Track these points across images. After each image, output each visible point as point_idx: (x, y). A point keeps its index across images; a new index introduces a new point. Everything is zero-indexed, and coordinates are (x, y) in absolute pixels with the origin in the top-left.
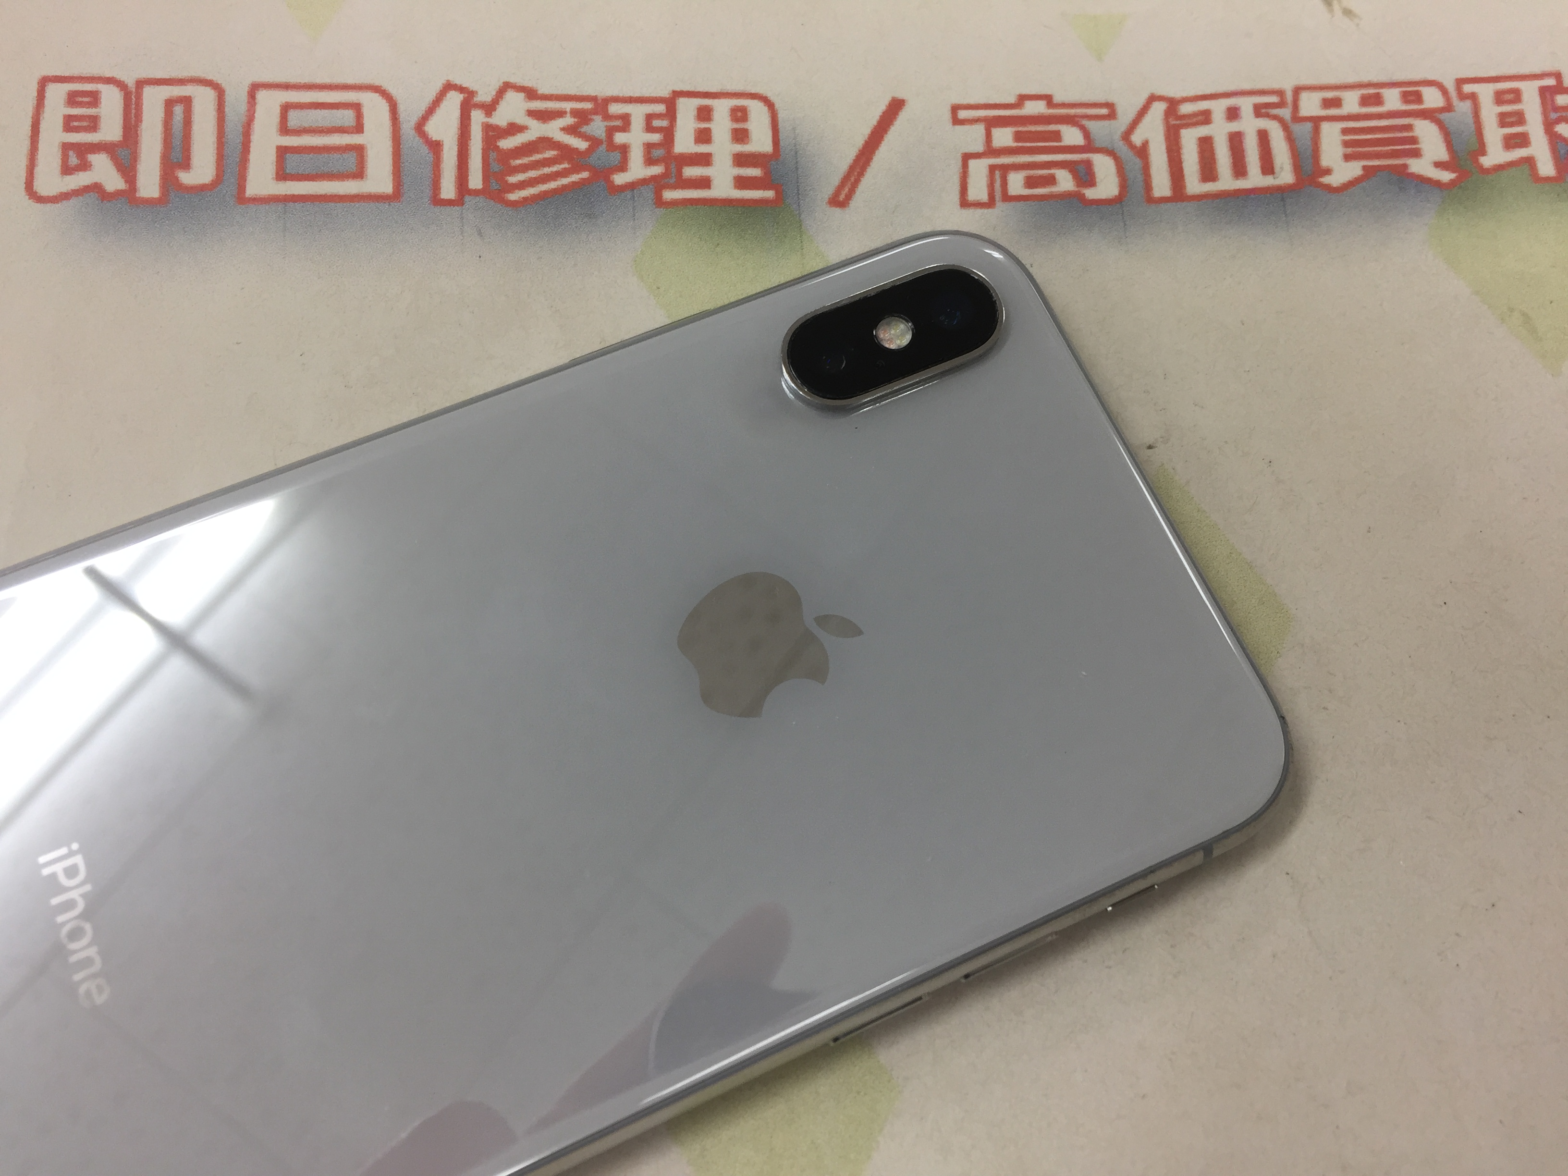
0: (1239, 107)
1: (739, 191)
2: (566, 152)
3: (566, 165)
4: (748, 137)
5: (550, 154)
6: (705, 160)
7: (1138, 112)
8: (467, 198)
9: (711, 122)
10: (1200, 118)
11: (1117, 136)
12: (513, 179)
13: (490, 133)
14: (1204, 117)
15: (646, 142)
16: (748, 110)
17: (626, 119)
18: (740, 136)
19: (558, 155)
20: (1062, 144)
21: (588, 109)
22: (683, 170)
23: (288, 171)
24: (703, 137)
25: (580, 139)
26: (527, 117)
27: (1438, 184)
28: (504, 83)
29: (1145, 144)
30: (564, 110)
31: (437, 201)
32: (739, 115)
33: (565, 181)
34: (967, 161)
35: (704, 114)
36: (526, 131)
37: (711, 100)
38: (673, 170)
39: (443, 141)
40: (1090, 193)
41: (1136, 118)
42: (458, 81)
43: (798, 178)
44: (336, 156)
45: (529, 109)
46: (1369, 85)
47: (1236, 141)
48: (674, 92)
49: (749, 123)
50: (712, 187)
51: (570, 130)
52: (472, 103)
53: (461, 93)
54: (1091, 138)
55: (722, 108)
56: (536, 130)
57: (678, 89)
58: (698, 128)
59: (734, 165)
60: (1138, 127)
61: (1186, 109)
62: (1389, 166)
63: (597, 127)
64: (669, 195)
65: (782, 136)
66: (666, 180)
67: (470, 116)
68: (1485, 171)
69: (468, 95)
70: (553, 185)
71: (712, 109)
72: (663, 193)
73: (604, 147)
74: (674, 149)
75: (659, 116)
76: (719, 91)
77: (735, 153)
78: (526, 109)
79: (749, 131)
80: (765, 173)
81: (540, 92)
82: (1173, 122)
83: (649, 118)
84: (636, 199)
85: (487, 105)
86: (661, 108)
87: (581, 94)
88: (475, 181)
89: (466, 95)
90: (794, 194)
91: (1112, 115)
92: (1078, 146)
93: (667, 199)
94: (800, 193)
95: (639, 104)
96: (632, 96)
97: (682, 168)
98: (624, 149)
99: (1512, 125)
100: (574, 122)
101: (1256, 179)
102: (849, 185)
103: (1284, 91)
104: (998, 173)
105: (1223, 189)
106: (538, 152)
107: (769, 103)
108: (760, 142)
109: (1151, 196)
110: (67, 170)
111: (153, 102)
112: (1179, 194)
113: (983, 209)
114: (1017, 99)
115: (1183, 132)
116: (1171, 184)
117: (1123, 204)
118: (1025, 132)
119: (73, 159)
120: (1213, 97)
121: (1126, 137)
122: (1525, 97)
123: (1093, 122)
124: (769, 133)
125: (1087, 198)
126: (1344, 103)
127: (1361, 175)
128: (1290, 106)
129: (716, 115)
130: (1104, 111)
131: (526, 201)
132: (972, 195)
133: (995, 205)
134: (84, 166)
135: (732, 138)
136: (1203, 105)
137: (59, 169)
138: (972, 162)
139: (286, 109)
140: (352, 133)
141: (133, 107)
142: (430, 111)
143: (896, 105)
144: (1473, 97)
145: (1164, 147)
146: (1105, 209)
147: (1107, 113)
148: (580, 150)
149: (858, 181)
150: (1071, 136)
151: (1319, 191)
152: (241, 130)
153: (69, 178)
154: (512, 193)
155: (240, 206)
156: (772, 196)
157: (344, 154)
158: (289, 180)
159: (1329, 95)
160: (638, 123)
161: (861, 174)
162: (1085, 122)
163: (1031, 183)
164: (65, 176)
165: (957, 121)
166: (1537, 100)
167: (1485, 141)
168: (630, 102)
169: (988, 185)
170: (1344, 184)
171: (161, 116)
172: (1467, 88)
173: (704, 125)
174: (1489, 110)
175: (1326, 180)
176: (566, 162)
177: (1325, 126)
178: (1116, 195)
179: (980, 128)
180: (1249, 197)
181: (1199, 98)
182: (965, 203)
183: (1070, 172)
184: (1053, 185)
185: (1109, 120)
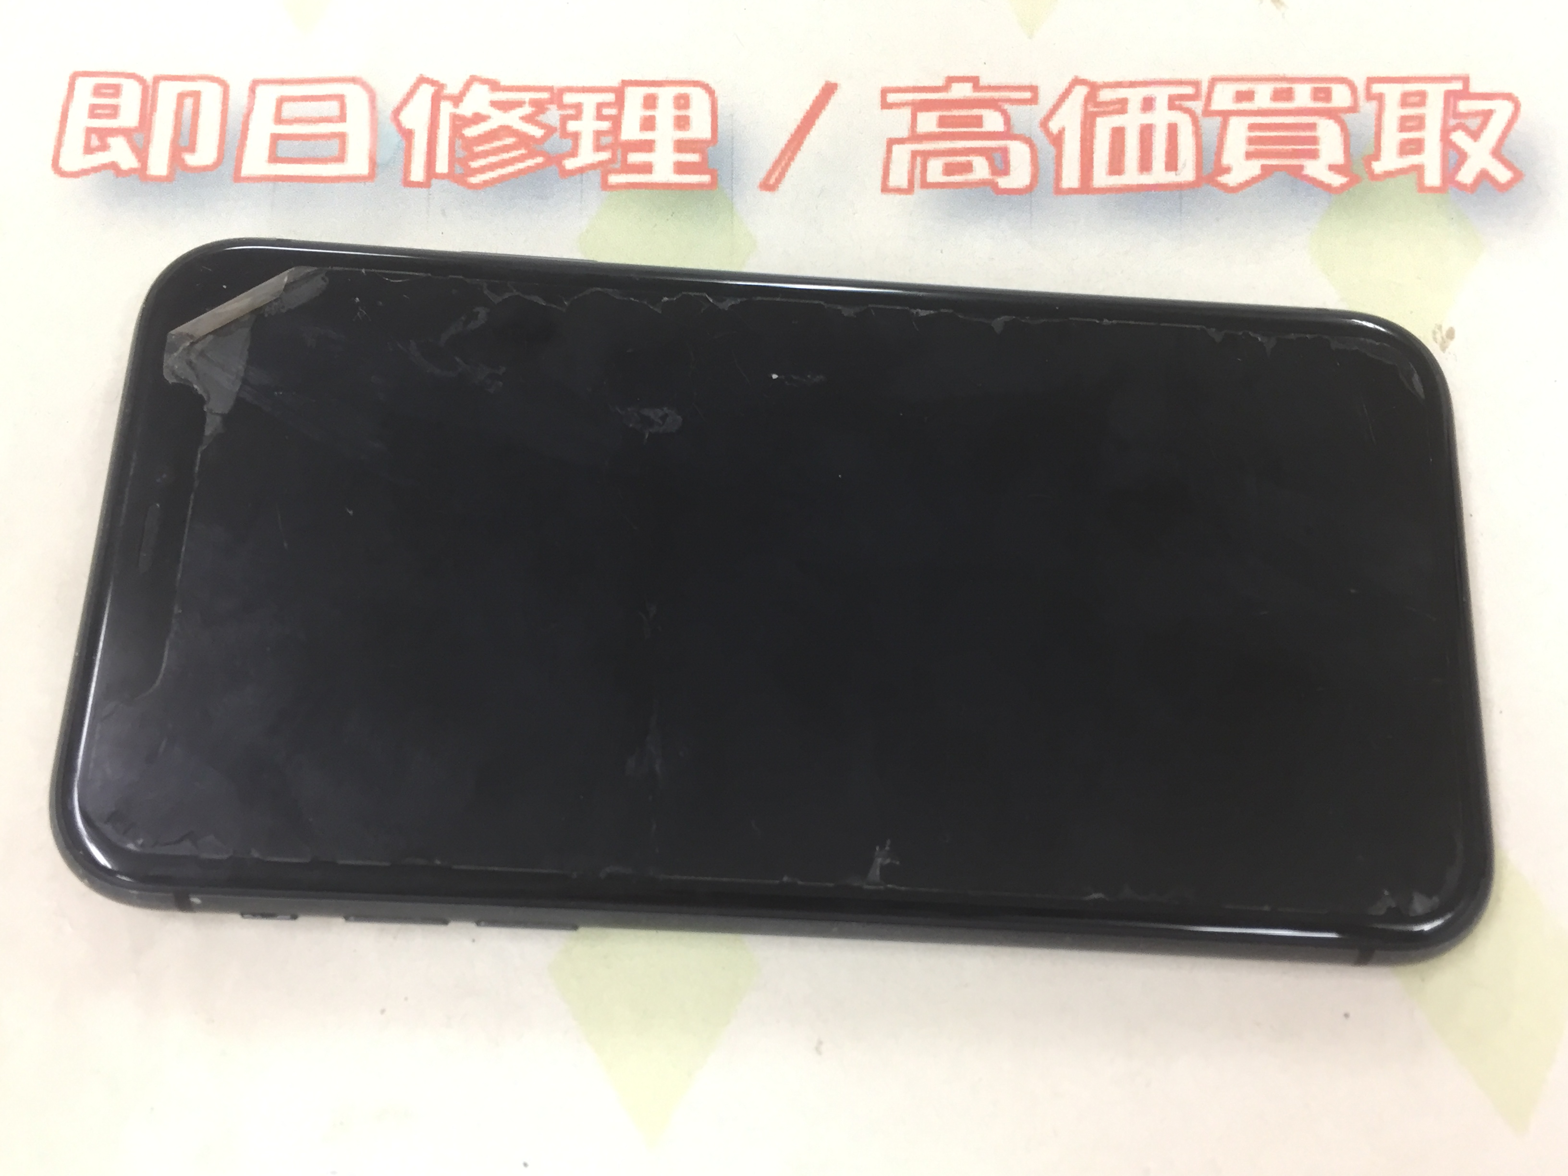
0: (1156, 97)
1: (678, 175)
2: (524, 140)
3: (523, 151)
4: (689, 124)
5: (509, 141)
6: (648, 146)
7: (1060, 95)
8: (434, 182)
9: (656, 110)
10: (1117, 106)
11: (1036, 122)
12: (475, 164)
13: (457, 123)
14: (1120, 106)
15: (595, 130)
16: (690, 98)
17: (578, 107)
18: (682, 123)
19: (515, 143)
20: (983, 130)
21: (544, 99)
22: (629, 156)
23: (279, 155)
24: (648, 124)
25: (537, 127)
26: (490, 108)
27: (1328, 188)
28: (471, 76)
29: (1062, 132)
30: (523, 100)
31: (408, 183)
32: (682, 102)
33: (521, 166)
34: (892, 146)
35: (650, 102)
36: (488, 120)
37: (657, 88)
38: (619, 156)
39: (414, 130)
40: (1004, 182)
41: (1057, 103)
42: (430, 76)
43: (732, 163)
44: (321, 142)
45: (493, 100)
46: (1284, 79)
47: (1146, 134)
48: (623, 81)
49: (690, 110)
50: (653, 172)
51: (527, 119)
52: (442, 95)
53: (432, 86)
54: (1012, 124)
55: (666, 96)
56: (498, 119)
57: (627, 78)
58: (644, 116)
59: (675, 151)
60: (1057, 112)
61: (1106, 95)
62: (1286, 166)
63: (552, 116)
64: (614, 179)
65: (720, 122)
66: (611, 166)
67: (439, 107)
68: (1374, 177)
69: (439, 87)
70: (510, 169)
71: (657, 96)
72: (609, 177)
74: (621, 136)
75: (608, 105)
76: (665, 79)
77: (676, 139)
78: (490, 100)
79: (691, 118)
80: (703, 158)
81: (502, 84)
82: (1091, 109)
84: (584, 182)
85: (455, 97)
86: (610, 97)
87: (539, 85)
88: (442, 166)
89: (437, 88)
90: (728, 179)
91: (1034, 100)
92: (998, 133)
93: (612, 182)
94: (734, 177)
95: (591, 94)
96: (585, 86)
97: (627, 154)
98: (576, 137)
99: (1410, 129)
100: (532, 111)
101: (1159, 174)
102: (779, 170)
103: (1201, 82)
104: (919, 160)
105: (1127, 183)
106: (499, 139)
107: (710, 92)
108: (700, 129)
109: (1060, 187)
110: (89, 150)
111: (167, 94)
112: (1086, 186)
113: (902, 196)
114: (946, 81)
115: (1099, 120)
116: (1080, 174)
117: (1033, 193)
118: (949, 117)
119: (95, 142)
120: (1132, 84)
121: (1044, 123)
122: (1430, 100)
123: (1015, 107)
124: (709, 119)
125: (999, 186)
126: (1256, 96)
127: (1259, 175)
128: (1203, 99)
129: (661, 103)
130: (1027, 95)
131: (486, 184)
132: (893, 182)
133: (914, 191)
134: (104, 147)
135: (674, 124)
136: (1121, 93)
137: (81, 150)
138: (896, 148)
139: (281, 101)
140: (337, 122)
141: (150, 98)
142: (405, 102)
143: (829, 90)
144: (1380, 98)
145: (1079, 136)
146: (1015, 198)
147: (1029, 97)
148: (536, 137)
149: (788, 165)
150: (993, 121)
151: (1215, 190)
152: (241, 119)
153: (89, 157)
154: (474, 176)
155: (236, 184)
156: (707, 181)
157: (328, 141)
158: (279, 163)
159: (1244, 87)
160: (589, 111)
161: (792, 159)
162: (1007, 107)
163: (949, 170)
164: (86, 155)
165: (886, 105)
166: (1441, 105)
167: (1382, 145)
168: (583, 92)
169: (909, 172)
170: (1240, 184)
171: (173, 106)
172: (1377, 88)
173: (649, 113)
174: (1393, 113)
175: (1224, 179)
176: (523, 148)
177: (1234, 121)
178: (1026, 186)
179: (907, 112)
180: (1150, 193)
181: (1119, 85)
182: (885, 188)
183: (987, 159)
184: (969, 172)
185: (1031, 105)
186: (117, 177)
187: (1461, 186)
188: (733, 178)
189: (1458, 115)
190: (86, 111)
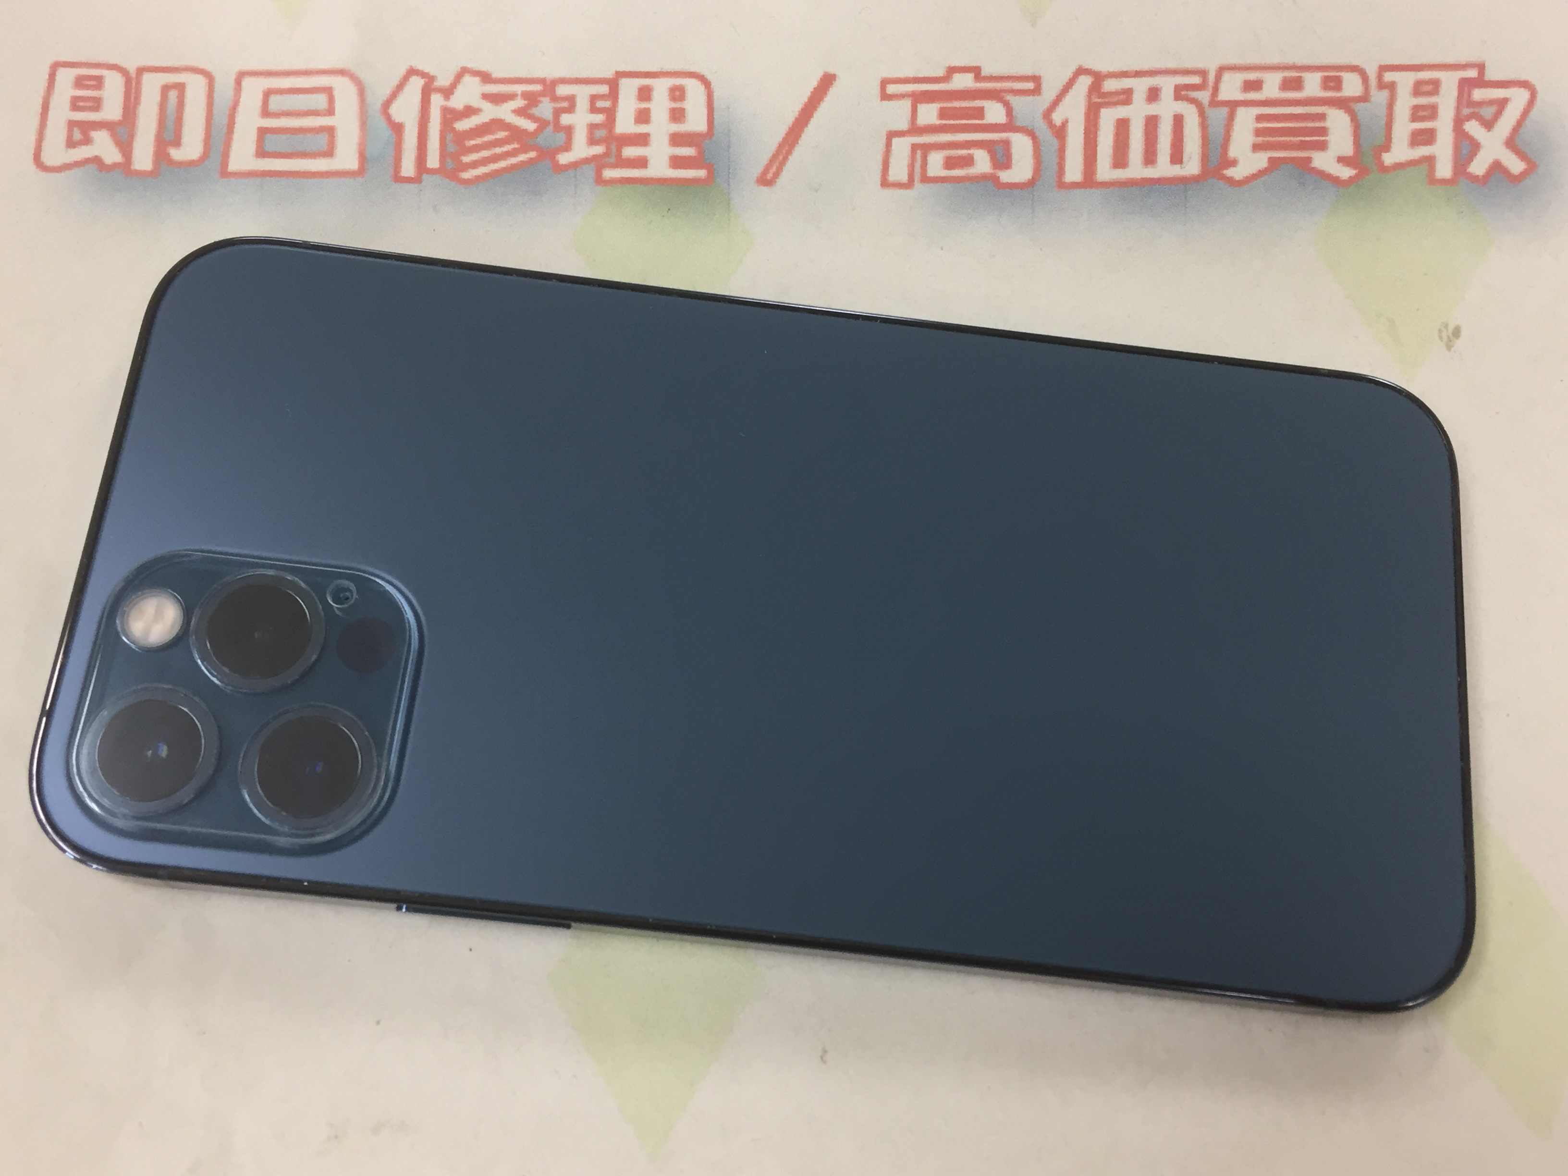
0: (1161, 88)
1: (674, 170)
2: (516, 133)
3: (516, 146)
4: (685, 117)
5: (501, 135)
6: (643, 140)
7: (1063, 86)
8: (425, 176)
9: (651, 102)
10: (1122, 97)
11: (1039, 113)
12: (466, 159)
13: (448, 116)
14: (1125, 96)
15: (589, 123)
16: (686, 89)
17: (571, 100)
18: (677, 115)
19: (507, 137)
20: (984, 122)
21: (537, 91)
22: (623, 150)
23: (267, 149)
24: (643, 117)
25: (529, 121)
26: (481, 100)
27: (1335, 180)
28: (462, 68)
29: (1065, 124)
30: (515, 93)
31: (398, 179)
32: (677, 94)
33: (513, 160)
34: (891, 140)
35: (645, 94)
36: (480, 113)
37: (652, 80)
38: (614, 150)
39: (405, 123)
40: (1005, 176)
41: (1061, 93)
42: (420, 68)
43: (729, 158)
44: (309, 136)
45: (484, 92)
46: (1293, 68)
47: (1152, 123)
48: (617, 72)
49: (686, 102)
50: (648, 166)
51: (519, 112)
52: (433, 87)
53: (422, 78)
54: (1014, 115)
55: (661, 88)
56: (489, 112)
57: (621, 69)
58: (638, 108)
59: (670, 144)
60: (1060, 104)
61: (1110, 85)
62: (1294, 158)
63: (545, 109)
64: (608, 174)
65: (717, 114)
66: (606, 160)
67: (429, 99)
68: (1384, 169)
69: (429, 79)
70: (502, 164)
71: (652, 88)
72: (603, 171)
73: (550, 129)
74: (615, 130)
75: (602, 97)
76: (659, 70)
77: (672, 132)
78: (481, 93)
79: (686, 110)
80: (699, 153)
81: (494, 76)
82: (1095, 100)
83: (594, 98)
84: (578, 177)
85: (446, 89)
86: (604, 89)
87: (531, 77)
88: (433, 161)
89: (427, 80)
90: (725, 173)
91: (1037, 91)
92: (1000, 125)
93: (606, 177)
94: (730, 171)
95: (584, 85)
96: (578, 77)
97: (622, 148)
98: (569, 130)
99: (1423, 119)
100: (524, 104)
101: (1163, 168)
102: (777, 163)
103: (1208, 71)
104: (919, 153)
105: (1132, 176)
106: (492, 133)
107: (706, 83)
108: (696, 122)
109: (1063, 180)
110: (71, 144)
111: (151, 86)
112: (1089, 180)
113: (902, 190)
114: (946, 71)
115: (1104, 112)
116: (1083, 168)
117: (1035, 188)
118: (950, 108)
119: (77, 135)
120: (1138, 74)
121: (1047, 115)
122: (1443, 89)
123: (1017, 97)
124: (705, 112)
125: (1001, 180)
126: (1264, 86)
127: (1266, 168)
128: (1210, 89)
129: (655, 95)
130: (1030, 85)
131: (477, 179)
132: (892, 177)
133: (914, 185)
134: (87, 141)
135: (670, 117)
136: (1126, 83)
137: (64, 143)
138: (895, 141)
139: (268, 94)
140: (325, 115)
141: (133, 91)
142: (394, 95)
143: (827, 81)
144: (1392, 87)
145: (1083, 127)
146: (1016, 192)
147: (1032, 88)
148: (529, 131)
149: (785, 159)
150: (995, 113)
151: (1221, 183)
152: (227, 112)
153: (72, 151)
154: (466, 172)
155: (223, 179)
156: (704, 176)
157: (316, 135)
158: (267, 157)
159: (1252, 76)
160: (582, 104)
161: (789, 153)
162: (1010, 98)
163: (950, 163)
164: (69, 149)
165: (885, 96)
166: (1455, 93)
167: (1393, 136)
168: (576, 84)
169: (908, 166)
170: (1247, 177)
171: (157, 98)
172: (1389, 77)
173: (644, 105)
174: (1405, 102)
175: (1230, 172)
176: (516, 143)
177: (1241, 111)
178: (1029, 179)
179: (907, 104)
180: (1154, 187)
181: (1124, 74)
182: (885, 183)
183: (989, 152)
184: (970, 166)
185: (1033, 95)
186: (101, 171)
187: (1474, 179)
188: (729, 173)
189: (1472, 104)
190: (67, 105)
